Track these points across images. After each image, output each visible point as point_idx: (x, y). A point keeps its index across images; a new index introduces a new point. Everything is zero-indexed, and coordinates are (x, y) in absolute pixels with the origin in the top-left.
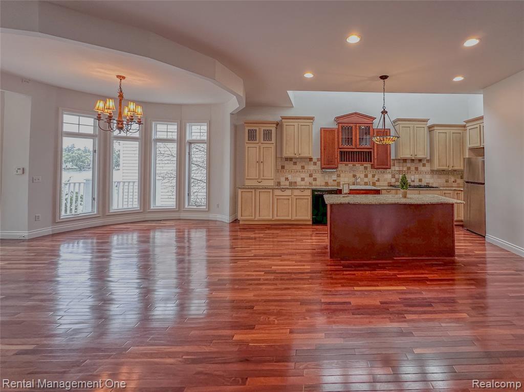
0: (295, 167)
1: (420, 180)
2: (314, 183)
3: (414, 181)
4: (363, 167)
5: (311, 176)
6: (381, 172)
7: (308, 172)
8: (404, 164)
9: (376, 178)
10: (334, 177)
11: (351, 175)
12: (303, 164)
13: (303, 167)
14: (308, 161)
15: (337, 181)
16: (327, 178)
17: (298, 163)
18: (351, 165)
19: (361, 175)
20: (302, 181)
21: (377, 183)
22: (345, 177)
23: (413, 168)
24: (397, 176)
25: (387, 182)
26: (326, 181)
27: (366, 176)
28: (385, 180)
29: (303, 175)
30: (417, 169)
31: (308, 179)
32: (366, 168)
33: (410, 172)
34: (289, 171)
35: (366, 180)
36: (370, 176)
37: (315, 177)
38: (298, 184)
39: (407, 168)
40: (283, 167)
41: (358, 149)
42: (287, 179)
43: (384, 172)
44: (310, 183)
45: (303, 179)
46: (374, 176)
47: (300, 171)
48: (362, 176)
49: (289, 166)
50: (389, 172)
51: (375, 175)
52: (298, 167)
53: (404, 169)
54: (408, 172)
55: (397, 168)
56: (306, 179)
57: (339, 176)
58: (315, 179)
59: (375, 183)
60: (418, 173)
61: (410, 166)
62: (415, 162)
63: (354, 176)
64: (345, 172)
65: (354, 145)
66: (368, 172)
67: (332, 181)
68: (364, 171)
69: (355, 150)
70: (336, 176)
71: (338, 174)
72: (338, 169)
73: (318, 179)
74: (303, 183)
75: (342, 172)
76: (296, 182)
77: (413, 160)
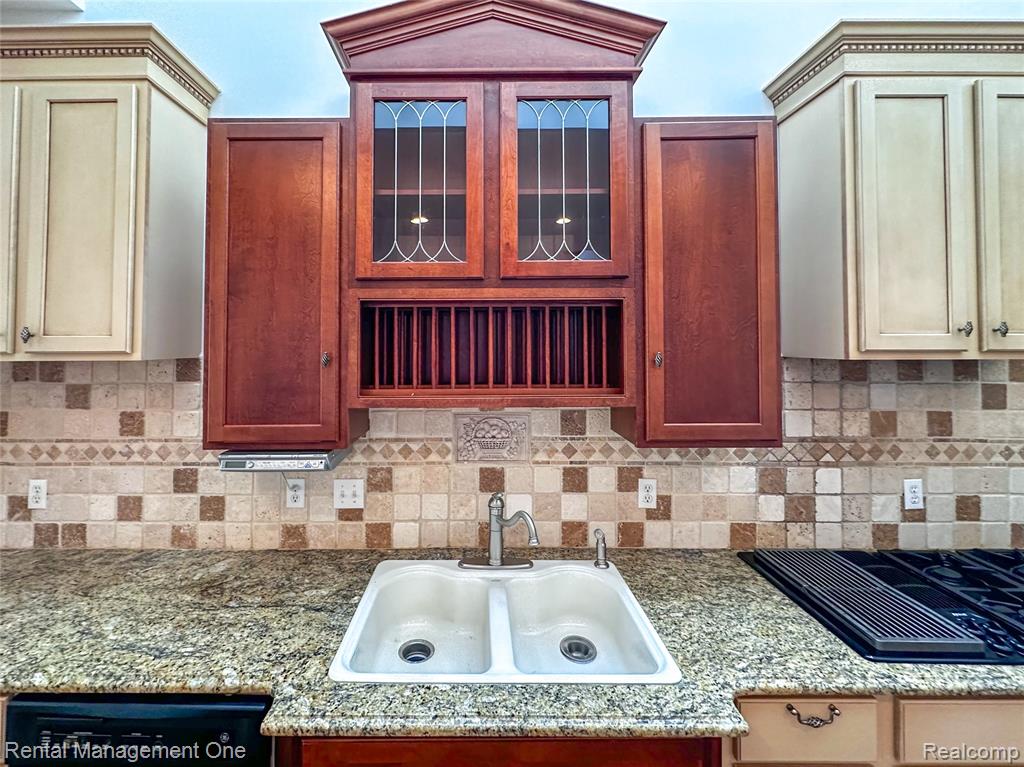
0: (76, 422)
1: (968, 507)
2: (207, 526)
3: (919, 516)
4: (556, 418)
5: (184, 481)
7: (164, 454)
8: (853, 393)
9: (645, 496)
10: (350, 490)
11: (471, 471)
12: (133, 399)
13: (132, 424)
14: (171, 378)
15: (368, 518)
16: (295, 499)
17: (96, 395)
19: (540, 471)
20: (121, 518)
22: (428, 488)
23: (913, 422)
24: (795, 478)
25: (725, 525)
26: (293, 520)
27: (575, 480)
28: (714, 507)
29: (131, 480)
30: (941, 424)
31: (169, 508)
32: (573, 425)
33: (896, 452)
34: (36, 451)
35: (574, 507)
36: (603, 478)
37: (215, 490)
38: (93, 541)
39: (874, 415)
41: (508, 281)
42: (19, 506)
44: (176, 530)
45: (130, 508)
46: (628, 480)
47: (109, 453)
48: (550, 479)
51: (638, 473)
52: (100, 421)
53: (852, 430)
54: (876, 452)
56: (153, 507)
57: (380, 482)
58: (213, 508)
59: (640, 528)
60: (952, 453)
61: (892, 408)
62: (929, 378)
63: (492, 482)
64: (427, 451)
65: (478, 254)
66: (589, 452)
67: (334, 518)
68: (560, 446)
69: (489, 293)
70: (360, 485)
71: (373, 471)
72: (373, 433)
73: (232, 507)
74: (129, 535)
75: (406, 452)
76: (80, 530)
77: (911, 369)
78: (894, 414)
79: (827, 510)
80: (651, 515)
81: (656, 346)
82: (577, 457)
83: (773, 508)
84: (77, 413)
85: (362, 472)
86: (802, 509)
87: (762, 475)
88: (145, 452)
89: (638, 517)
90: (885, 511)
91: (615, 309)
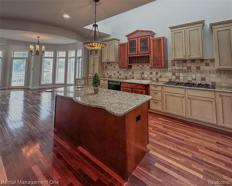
0: (111, 67)
1: (203, 79)
2: (120, 76)
3: (195, 80)
4: (149, 67)
5: (118, 72)
6: (163, 71)
7: (117, 70)
8: (184, 64)
9: (159, 75)
10: (130, 73)
11: (141, 72)
12: (115, 65)
13: (115, 67)
14: (117, 64)
15: (132, 76)
16: (126, 74)
17: (112, 65)
18: (141, 66)
19: (148, 72)
21: (160, 80)
22: (137, 74)
23: (194, 68)
24: (177, 74)
25: (168, 79)
26: (126, 76)
27: (151, 73)
28: (166, 77)
29: (115, 72)
30: (198, 68)
31: (117, 74)
33: (191, 71)
34: (108, 70)
35: (151, 76)
36: (154, 73)
37: (120, 73)
38: (112, 77)
39: (188, 67)
40: (106, 67)
41: (140, 54)
42: (108, 74)
43: (165, 71)
44: (118, 76)
45: (114, 74)
46: (157, 74)
47: (113, 70)
48: (149, 73)
49: (109, 67)
50: (170, 71)
52: (112, 67)
53: (184, 69)
54: (188, 71)
55: (177, 68)
56: (116, 74)
57: (133, 73)
58: (120, 75)
59: (158, 79)
60: (200, 72)
61: (190, 66)
62: (196, 62)
63: (143, 73)
64: (137, 70)
65: (137, 52)
66: (153, 71)
67: (129, 76)
68: (150, 70)
69: (138, 55)
70: (131, 73)
71: (132, 72)
72: (132, 68)
73: (122, 75)
74: (114, 76)
75: (135, 70)
76: (111, 76)
77: (193, 61)
78: (191, 67)
79: (181, 78)
80: (159, 77)
81: (152, 59)
82: (151, 71)
83: (174, 78)
84: (111, 66)
85: (131, 72)
86: (178, 78)
87: (172, 74)
88: (115, 70)
89: (158, 78)
90: (190, 79)
91: (149, 56)
